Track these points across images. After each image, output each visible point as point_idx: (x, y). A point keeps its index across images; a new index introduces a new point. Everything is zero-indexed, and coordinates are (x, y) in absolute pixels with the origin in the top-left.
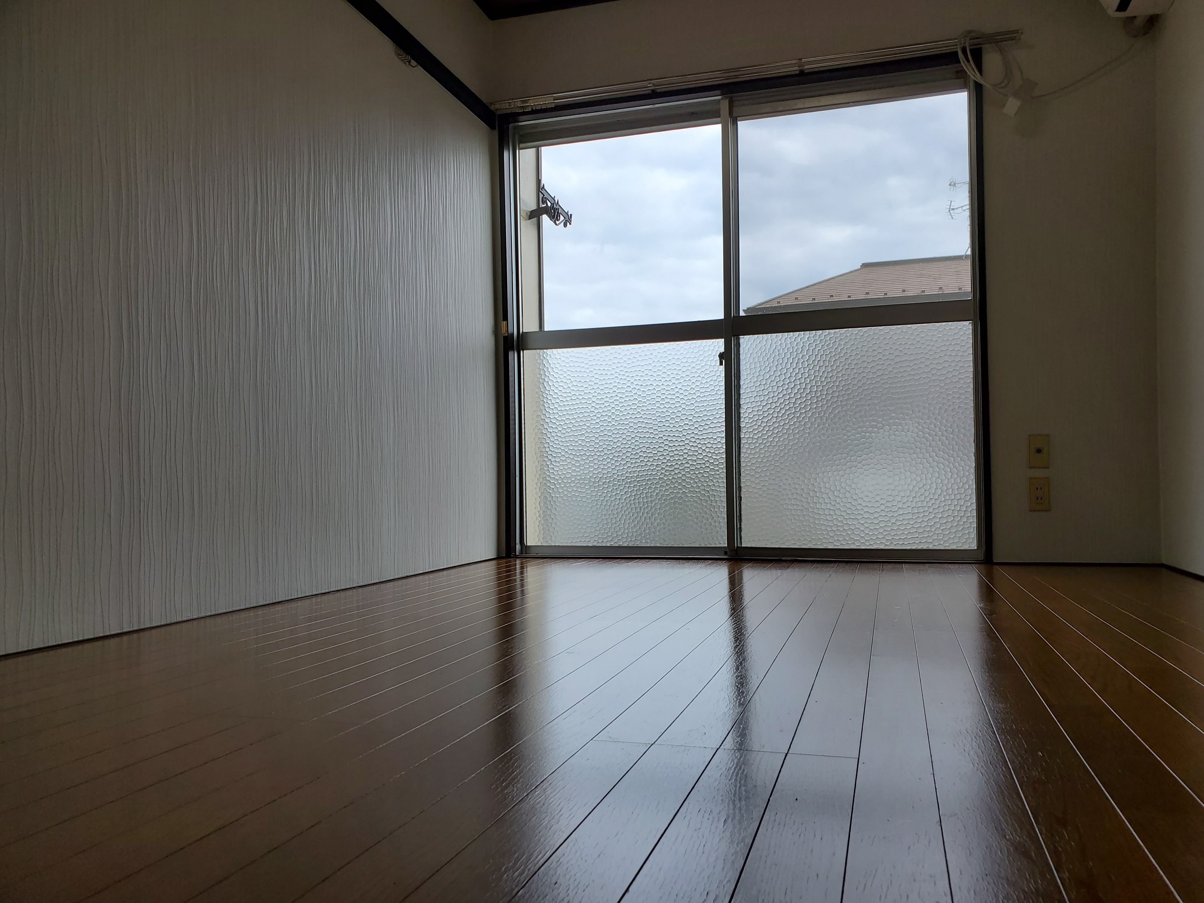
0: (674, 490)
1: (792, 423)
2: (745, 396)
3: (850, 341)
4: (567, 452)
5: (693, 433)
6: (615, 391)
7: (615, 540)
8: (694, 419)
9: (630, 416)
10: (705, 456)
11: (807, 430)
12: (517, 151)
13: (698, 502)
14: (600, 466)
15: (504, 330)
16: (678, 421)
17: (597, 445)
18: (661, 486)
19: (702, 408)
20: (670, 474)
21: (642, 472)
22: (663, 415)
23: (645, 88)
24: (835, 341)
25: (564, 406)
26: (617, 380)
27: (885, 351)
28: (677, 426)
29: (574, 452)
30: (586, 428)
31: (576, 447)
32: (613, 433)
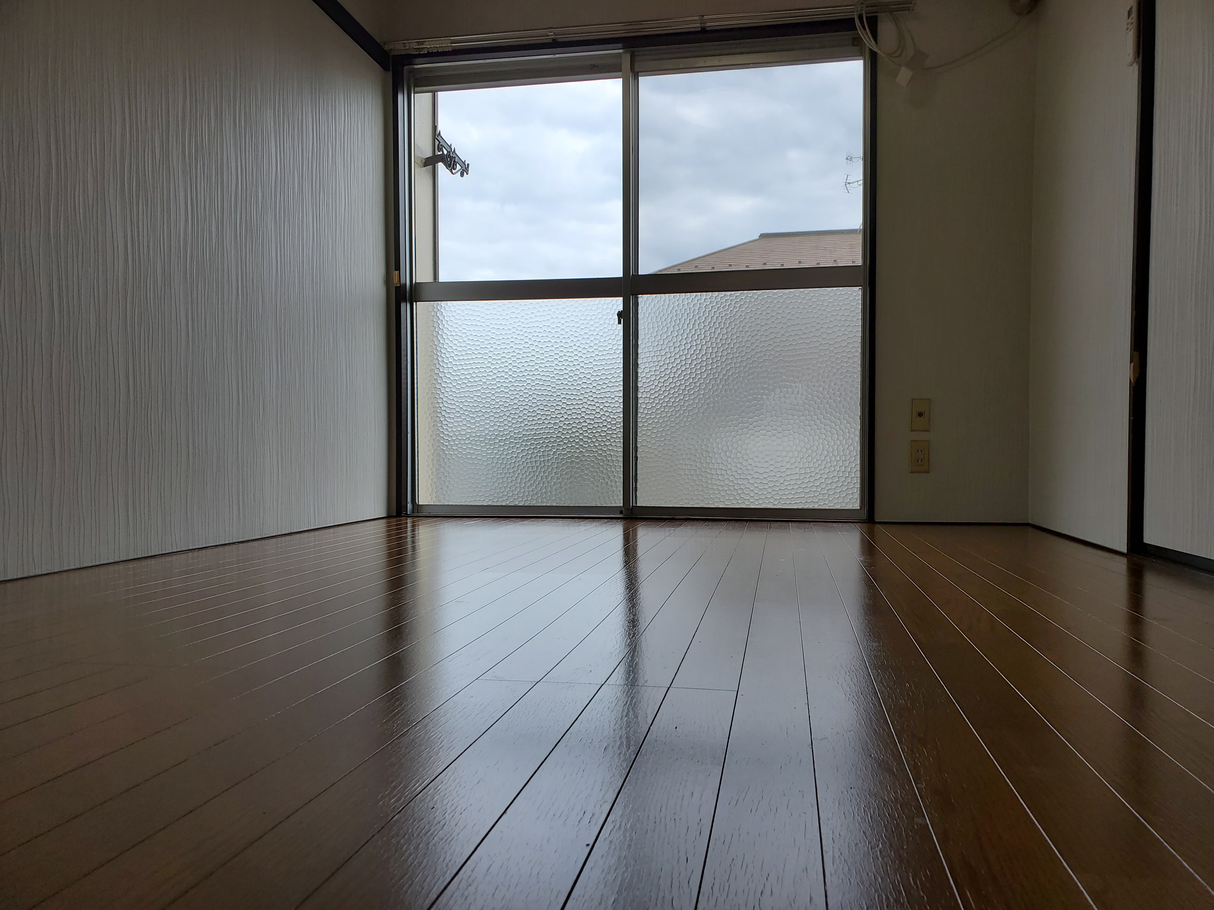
0: (572, 449)
1: (688, 384)
2: (643, 355)
3: (745, 304)
4: (461, 408)
5: (591, 391)
6: (512, 347)
7: (511, 499)
8: (593, 378)
9: (528, 373)
10: (603, 415)
11: (702, 392)
12: (412, 95)
13: (595, 462)
14: (496, 423)
15: (396, 280)
16: (576, 379)
17: (493, 402)
18: (558, 444)
19: (600, 367)
20: (567, 433)
21: (539, 430)
22: (561, 372)
23: (546, 36)
24: (731, 304)
25: (459, 361)
26: (514, 335)
27: (778, 314)
28: (575, 384)
29: (469, 409)
30: (481, 384)
31: (472, 403)
32: (510, 390)
